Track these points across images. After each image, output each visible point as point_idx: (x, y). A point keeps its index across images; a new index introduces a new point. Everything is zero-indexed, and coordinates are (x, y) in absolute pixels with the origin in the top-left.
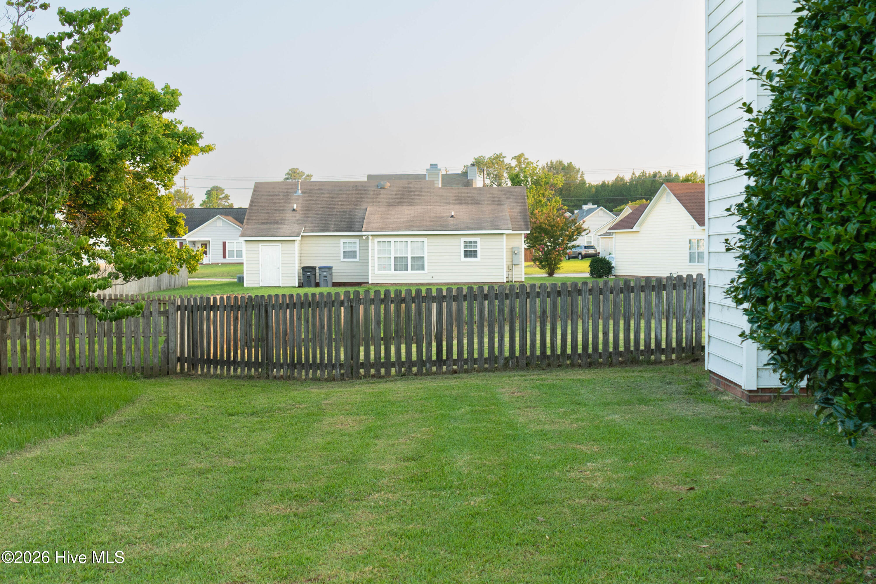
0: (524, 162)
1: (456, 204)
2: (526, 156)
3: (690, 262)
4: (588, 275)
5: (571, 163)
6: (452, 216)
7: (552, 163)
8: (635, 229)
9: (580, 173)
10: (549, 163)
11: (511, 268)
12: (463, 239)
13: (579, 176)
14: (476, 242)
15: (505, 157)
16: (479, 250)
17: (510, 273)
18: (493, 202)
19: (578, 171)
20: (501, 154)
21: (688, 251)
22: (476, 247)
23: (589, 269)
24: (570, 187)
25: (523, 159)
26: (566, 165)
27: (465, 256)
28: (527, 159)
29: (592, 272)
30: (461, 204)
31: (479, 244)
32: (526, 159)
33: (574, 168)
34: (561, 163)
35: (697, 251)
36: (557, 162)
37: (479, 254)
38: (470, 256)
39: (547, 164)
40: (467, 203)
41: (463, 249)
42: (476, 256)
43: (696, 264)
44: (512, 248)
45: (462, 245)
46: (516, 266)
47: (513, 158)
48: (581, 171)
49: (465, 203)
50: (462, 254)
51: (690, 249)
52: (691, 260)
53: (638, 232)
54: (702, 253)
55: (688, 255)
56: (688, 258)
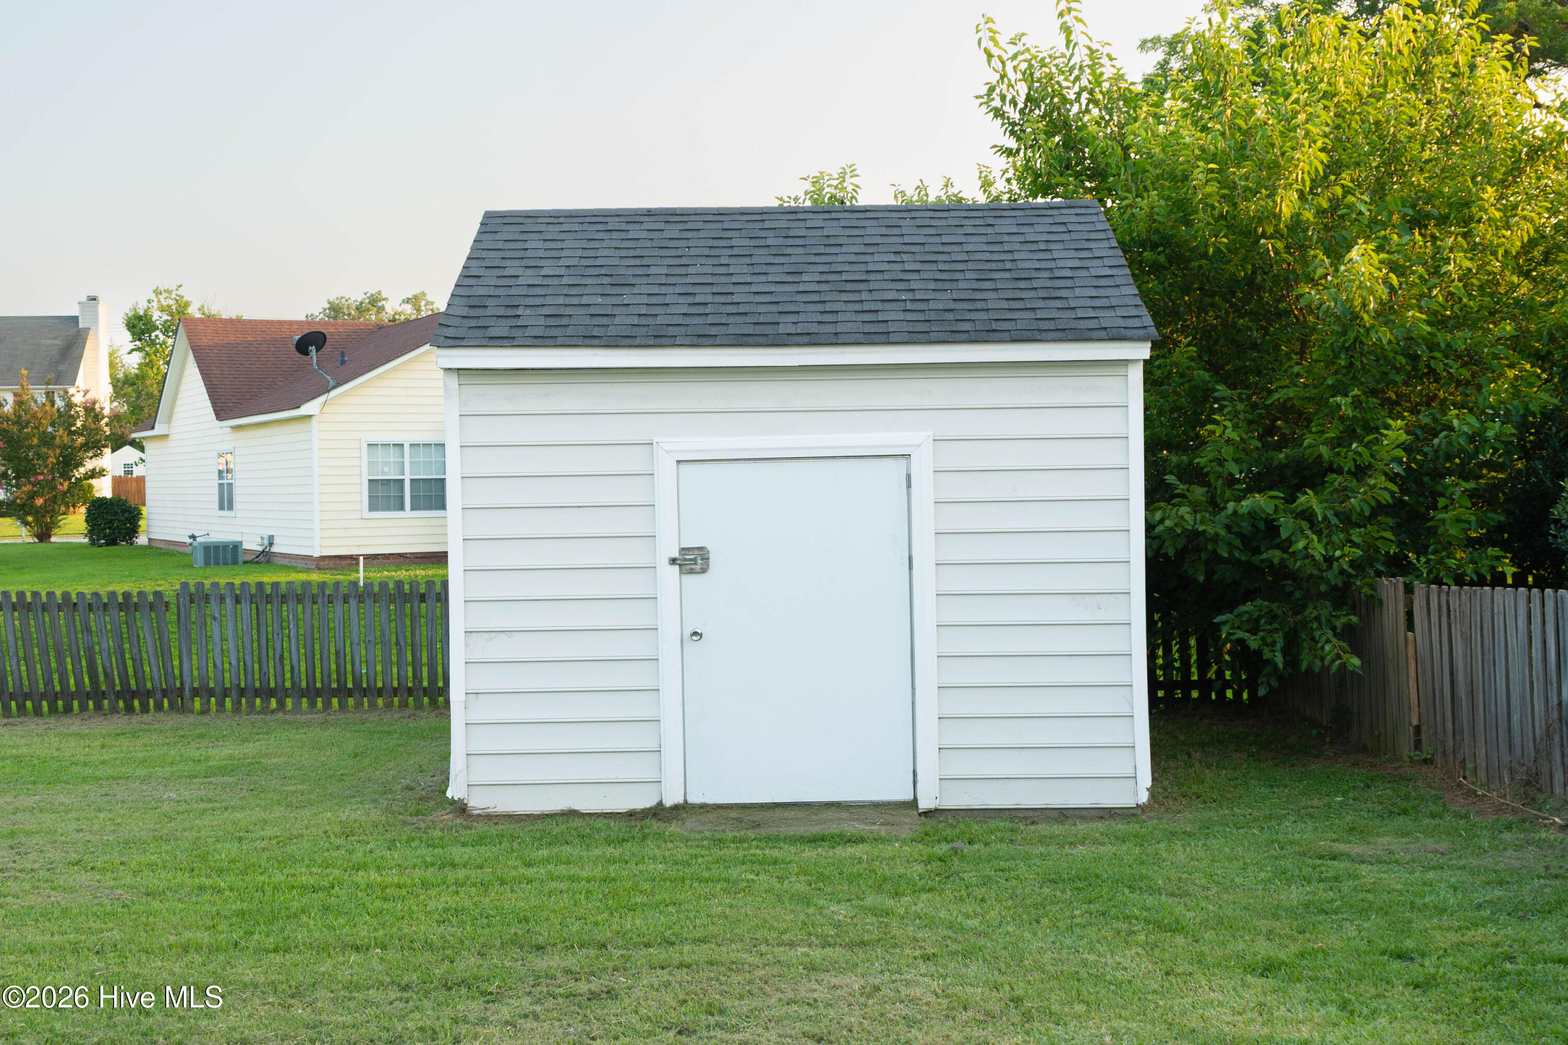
3: (218, 508)
4: (83, 538)
8: (159, 429)
21: (217, 483)
29: (91, 531)
35: (226, 482)
43: (222, 513)
51: (219, 479)
52: (221, 504)
53: (167, 436)
54: (230, 485)
55: (216, 491)
56: (216, 498)
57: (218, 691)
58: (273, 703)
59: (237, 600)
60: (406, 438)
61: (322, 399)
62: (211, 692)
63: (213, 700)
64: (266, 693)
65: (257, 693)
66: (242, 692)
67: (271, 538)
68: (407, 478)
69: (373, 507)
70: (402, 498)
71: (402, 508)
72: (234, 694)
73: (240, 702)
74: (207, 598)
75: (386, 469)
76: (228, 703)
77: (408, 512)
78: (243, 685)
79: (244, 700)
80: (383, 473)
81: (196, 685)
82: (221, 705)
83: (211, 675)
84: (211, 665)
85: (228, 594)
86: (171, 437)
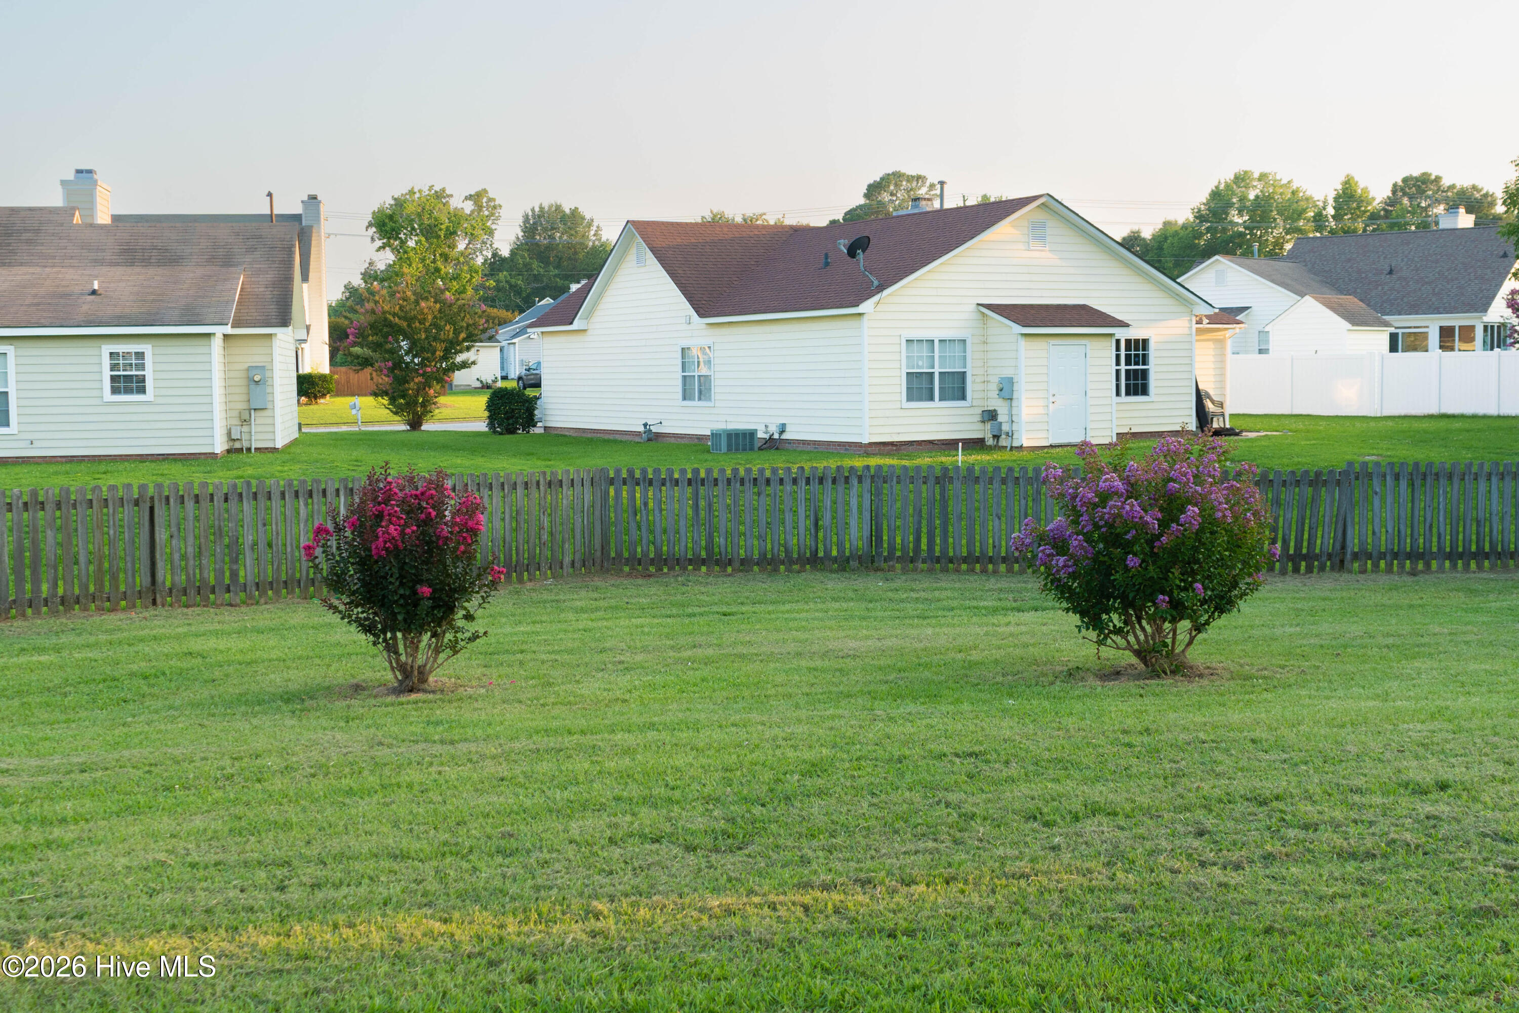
0: (488, 207)
1: (117, 264)
2: (491, 195)
3: (684, 398)
4: (482, 426)
5: (576, 208)
6: (94, 292)
7: (541, 208)
8: (576, 325)
9: (594, 228)
10: (537, 209)
11: (247, 417)
12: (107, 348)
13: (592, 233)
14: (140, 355)
15: (451, 196)
16: (149, 373)
17: (245, 429)
18: (211, 260)
19: (590, 225)
20: (443, 190)
21: (679, 375)
22: (142, 367)
23: (487, 414)
24: (576, 253)
25: (485, 200)
26: (567, 211)
27: (115, 391)
28: (494, 200)
29: (493, 419)
30: (131, 263)
31: (148, 361)
32: (490, 200)
33: (583, 218)
34: (558, 208)
35: (696, 374)
36: (550, 207)
37: (149, 384)
38: (129, 391)
39: (533, 210)
40: (146, 262)
41: (107, 374)
42: (142, 390)
43: (696, 403)
44: (249, 369)
45: (106, 362)
46: (259, 413)
47: (466, 198)
48: (595, 224)
49: (143, 260)
50: (107, 384)
51: (684, 371)
52: (686, 395)
53: (585, 331)
54: (707, 377)
55: (679, 382)
56: (679, 389)
57: (1375, 554)
58: (1421, 566)
59: (1397, 477)
60: (936, 334)
61: (876, 298)
62: (1369, 556)
63: (1369, 562)
64: (1415, 555)
65: (1409, 556)
66: (1396, 555)
67: (784, 425)
68: (937, 370)
69: (910, 398)
70: (931, 390)
71: (932, 398)
72: (1388, 557)
73: (1392, 564)
74: (1370, 476)
75: (920, 363)
76: (1382, 564)
77: (937, 403)
78: (1396, 549)
79: (1395, 562)
80: (918, 367)
81: (1356, 550)
82: (1376, 566)
83: (1370, 541)
84: (1370, 532)
85: (1388, 472)
86: (589, 333)
